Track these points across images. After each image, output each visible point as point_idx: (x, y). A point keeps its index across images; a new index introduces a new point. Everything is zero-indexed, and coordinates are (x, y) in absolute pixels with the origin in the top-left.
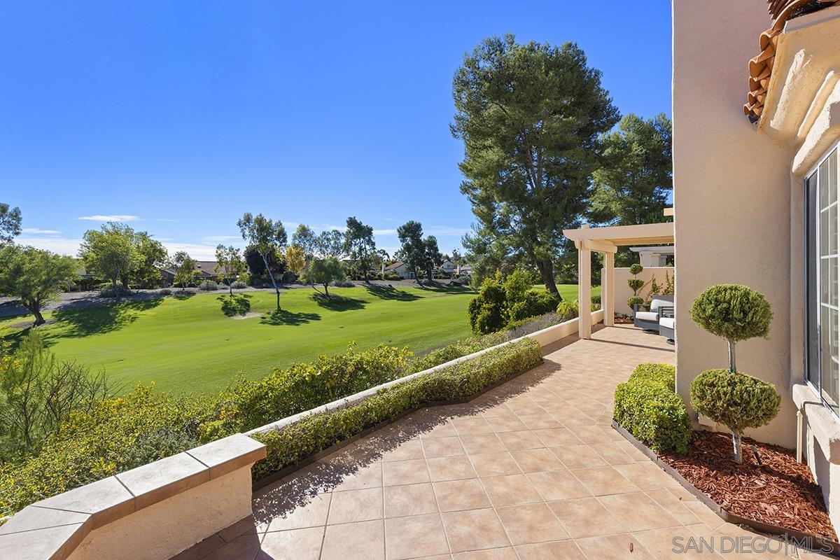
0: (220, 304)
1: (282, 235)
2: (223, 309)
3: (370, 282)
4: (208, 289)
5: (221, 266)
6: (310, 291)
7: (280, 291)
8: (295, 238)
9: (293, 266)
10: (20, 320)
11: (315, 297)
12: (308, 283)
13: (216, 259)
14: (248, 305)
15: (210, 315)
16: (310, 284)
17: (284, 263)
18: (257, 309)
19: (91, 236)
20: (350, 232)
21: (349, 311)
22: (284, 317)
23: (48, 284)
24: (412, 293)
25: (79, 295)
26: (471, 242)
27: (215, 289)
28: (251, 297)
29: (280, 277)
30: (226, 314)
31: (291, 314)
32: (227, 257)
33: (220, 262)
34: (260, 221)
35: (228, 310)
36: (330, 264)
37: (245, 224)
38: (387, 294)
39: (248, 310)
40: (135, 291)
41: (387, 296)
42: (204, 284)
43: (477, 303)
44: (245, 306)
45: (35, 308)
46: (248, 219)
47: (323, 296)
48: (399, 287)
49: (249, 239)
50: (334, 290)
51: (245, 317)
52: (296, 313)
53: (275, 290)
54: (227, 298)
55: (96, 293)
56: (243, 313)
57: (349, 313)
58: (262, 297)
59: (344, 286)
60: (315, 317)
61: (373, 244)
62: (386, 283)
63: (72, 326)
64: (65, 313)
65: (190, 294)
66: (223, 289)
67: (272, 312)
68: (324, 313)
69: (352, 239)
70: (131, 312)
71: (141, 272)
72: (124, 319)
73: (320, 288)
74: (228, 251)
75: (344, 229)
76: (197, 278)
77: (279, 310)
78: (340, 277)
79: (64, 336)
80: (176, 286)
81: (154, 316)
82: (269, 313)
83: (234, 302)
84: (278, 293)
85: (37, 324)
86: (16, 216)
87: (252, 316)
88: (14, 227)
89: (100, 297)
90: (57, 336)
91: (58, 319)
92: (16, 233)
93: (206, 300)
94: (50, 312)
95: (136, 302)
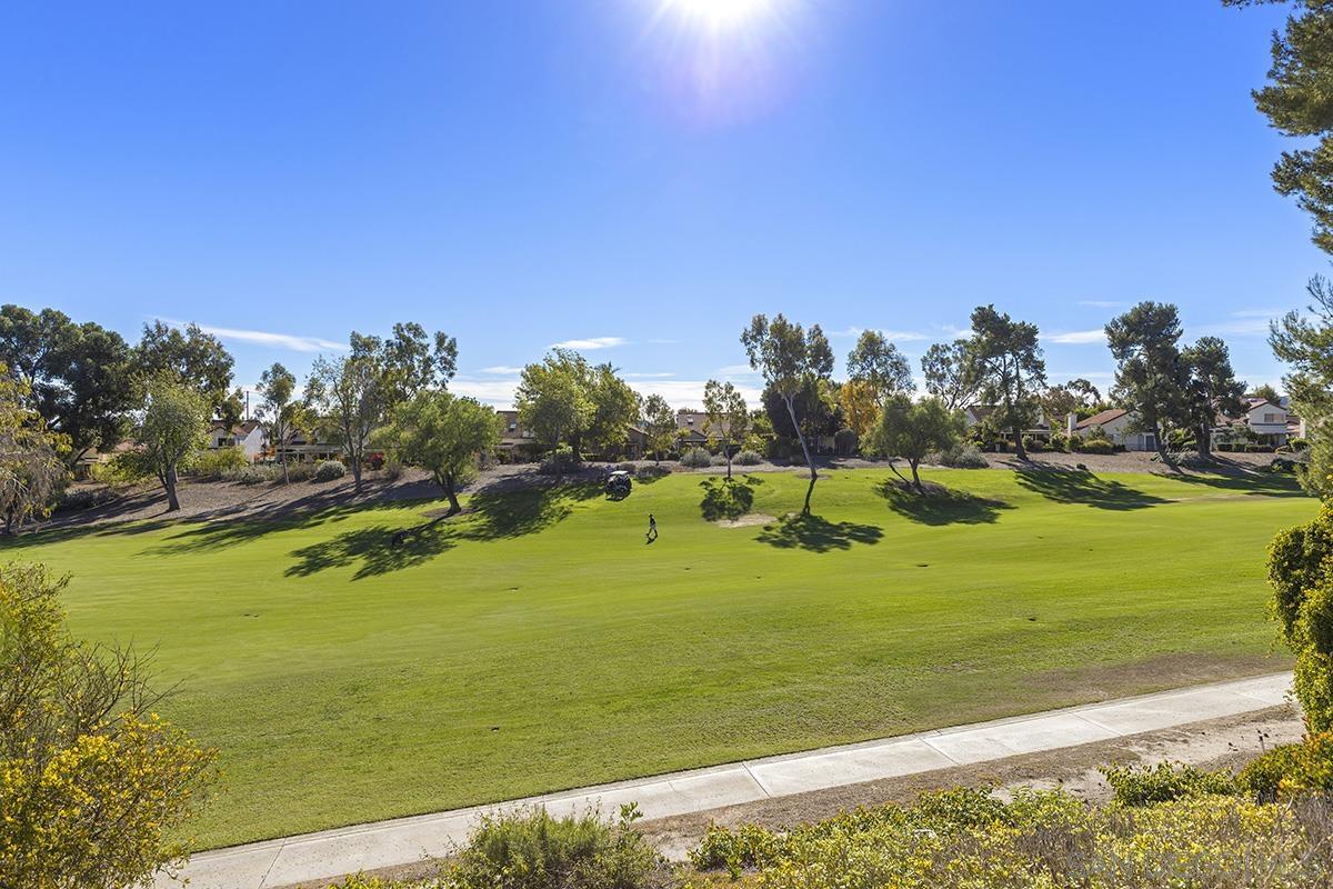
0: (702, 494)
1: (822, 355)
2: (705, 504)
3: (1031, 456)
4: (697, 463)
5: (713, 421)
6: (881, 473)
7: (818, 472)
8: (853, 361)
9: (856, 420)
10: (428, 508)
11: (887, 490)
12: (875, 458)
13: (702, 409)
14: (749, 500)
15: (681, 514)
16: (884, 458)
17: (839, 414)
18: (765, 509)
20: (979, 341)
21: (954, 526)
22: (813, 533)
24: (1140, 488)
25: (513, 470)
26: (1309, 338)
27: (706, 465)
28: (759, 482)
29: (830, 443)
30: (705, 516)
31: (827, 524)
32: (723, 404)
33: (711, 415)
34: (780, 329)
35: (713, 508)
36: (922, 414)
37: (753, 338)
38: (1070, 487)
39: (746, 511)
40: (587, 464)
41: (1065, 495)
42: (689, 455)
43: (1308, 547)
44: (743, 500)
45: (448, 488)
46: (759, 326)
47: (906, 486)
48: (1104, 470)
49: (761, 368)
50: (933, 474)
51: (736, 525)
52: (836, 523)
53: (808, 471)
54: (717, 485)
55: (535, 466)
56: (734, 515)
57: (956, 530)
58: (781, 483)
59: (962, 465)
60: (870, 535)
61: (1039, 366)
62: (1071, 461)
63: (484, 520)
64: (486, 499)
65: (665, 472)
66: (721, 465)
67: (792, 515)
68: (900, 528)
69: (985, 358)
70: (566, 502)
71: (595, 431)
72: (551, 515)
73: (904, 469)
74: (723, 392)
75: (969, 334)
76: (682, 444)
77: (806, 514)
78: (946, 445)
79: (468, 537)
80: (649, 458)
81: (597, 510)
82: (781, 520)
83: (726, 490)
84: (815, 476)
85: (451, 512)
86: (451, 349)
87: (753, 521)
88: (448, 366)
89: (539, 472)
90: (459, 536)
91: (474, 507)
92: (451, 375)
93: (684, 486)
94: (470, 494)
95: (579, 484)
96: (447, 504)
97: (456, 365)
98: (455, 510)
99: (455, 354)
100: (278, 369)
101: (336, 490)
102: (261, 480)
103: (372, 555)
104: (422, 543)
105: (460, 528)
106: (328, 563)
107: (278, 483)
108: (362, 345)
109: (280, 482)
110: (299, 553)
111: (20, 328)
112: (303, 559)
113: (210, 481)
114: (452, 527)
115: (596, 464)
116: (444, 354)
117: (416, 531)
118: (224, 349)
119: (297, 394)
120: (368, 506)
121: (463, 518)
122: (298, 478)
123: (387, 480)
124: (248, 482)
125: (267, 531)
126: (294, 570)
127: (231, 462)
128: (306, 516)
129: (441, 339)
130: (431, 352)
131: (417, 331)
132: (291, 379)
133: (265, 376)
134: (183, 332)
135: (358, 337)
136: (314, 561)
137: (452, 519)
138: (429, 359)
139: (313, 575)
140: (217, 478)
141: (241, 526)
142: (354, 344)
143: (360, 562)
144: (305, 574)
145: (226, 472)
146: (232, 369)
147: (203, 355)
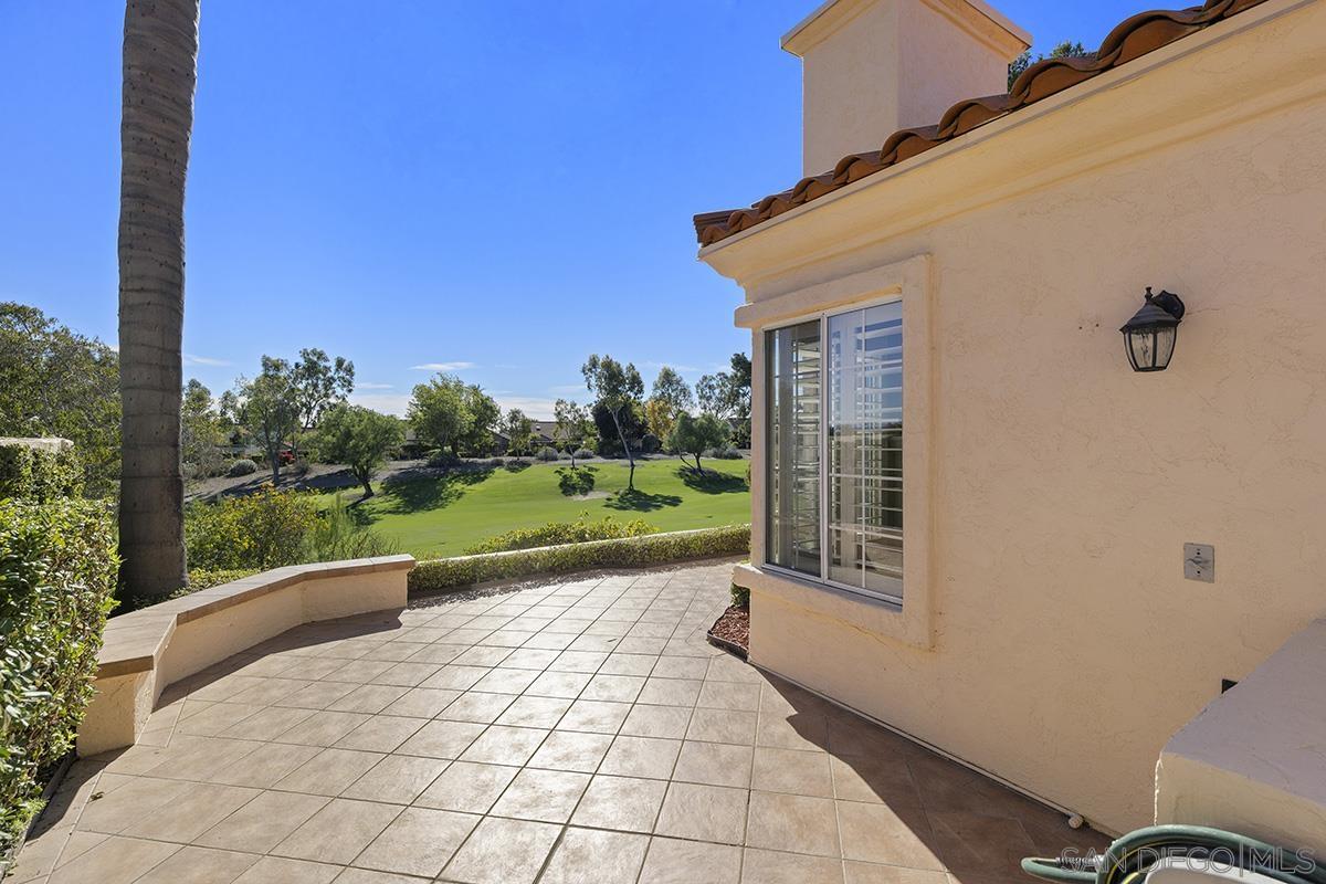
0: (558, 479)
1: (636, 382)
2: (561, 485)
4: (547, 458)
5: (562, 428)
6: (676, 463)
7: (635, 463)
8: (656, 388)
9: (657, 427)
10: (351, 491)
11: (682, 473)
12: (672, 453)
13: (555, 419)
14: (592, 482)
15: (546, 492)
16: (677, 453)
17: (645, 424)
18: (603, 487)
19: (421, 392)
20: (736, 376)
21: (724, 494)
22: (637, 500)
23: (376, 450)
25: (407, 464)
27: (555, 459)
28: (596, 470)
29: (639, 443)
30: (563, 493)
31: (645, 495)
32: (569, 416)
33: (560, 423)
34: (608, 365)
35: (567, 488)
36: (702, 424)
37: (590, 370)
39: (591, 489)
40: (464, 460)
42: (541, 452)
44: (588, 483)
45: (364, 478)
46: (594, 363)
47: (693, 471)
49: (596, 390)
50: (709, 463)
51: (587, 498)
52: (652, 495)
53: (628, 462)
54: (568, 472)
55: (424, 462)
56: (585, 492)
57: (726, 498)
58: (611, 471)
59: (726, 457)
60: (675, 501)
63: (398, 500)
64: (393, 485)
65: (525, 465)
66: (565, 459)
67: (621, 492)
68: (692, 497)
69: (739, 386)
70: (459, 486)
71: (472, 436)
72: (450, 495)
73: (691, 460)
74: (569, 407)
75: (730, 371)
76: (535, 444)
77: (631, 490)
78: (717, 444)
79: (390, 512)
80: (510, 455)
81: (482, 492)
82: (616, 493)
83: (575, 476)
84: (633, 465)
85: (366, 496)
86: (349, 371)
87: (596, 496)
88: (348, 384)
89: (428, 466)
90: (382, 512)
91: (386, 492)
92: (350, 391)
93: (543, 474)
95: (465, 474)
96: (362, 490)
97: (354, 383)
98: (369, 494)
99: (352, 375)
100: (194, 384)
101: (255, 482)
105: (379, 507)
108: (272, 366)
114: (373, 506)
115: (471, 460)
116: (343, 374)
119: (214, 405)
121: (381, 499)
122: (213, 474)
123: (298, 474)
129: (340, 363)
130: (332, 373)
131: (321, 356)
132: (208, 393)
135: (268, 359)
137: (369, 501)
138: (331, 378)
142: (265, 365)
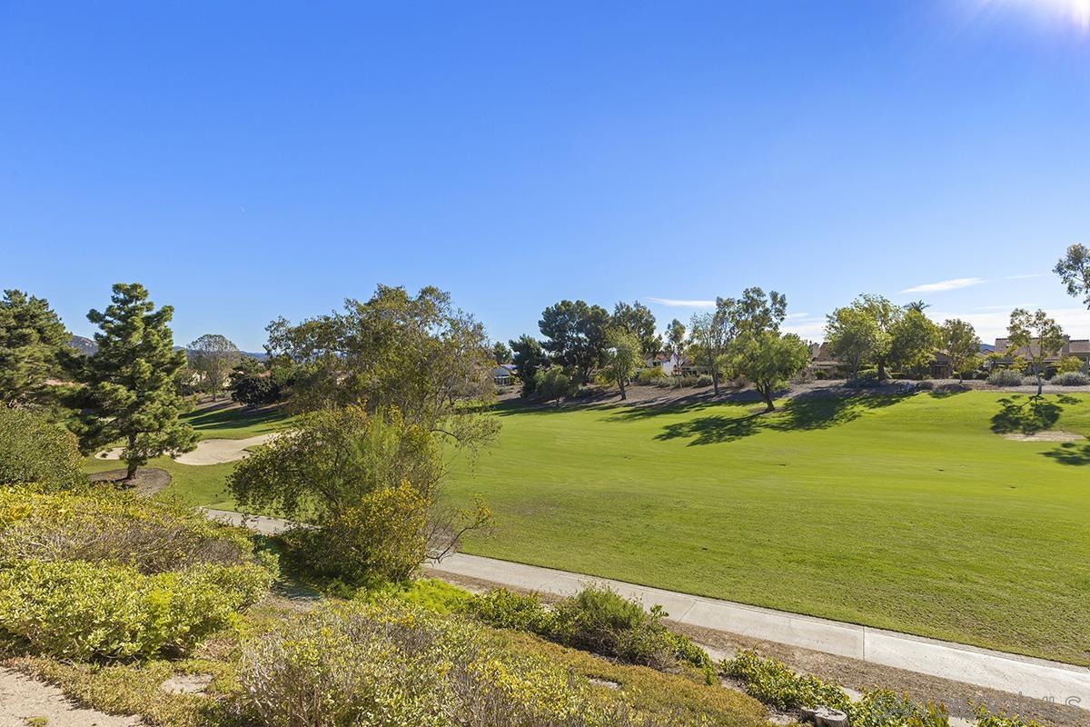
0: (998, 409)
2: (996, 419)
5: (1019, 345)
10: (755, 406)
13: (1010, 334)
14: (1054, 418)
15: (967, 425)
18: (1070, 427)
27: (1016, 384)
28: (1075, 402)
30: (993, 428)
32: (1033, 330)
35: (1005, 422)
37: (1070, 267)
39: (1047, 427)
40: (893, 381)
42: (996, 376)
44: (1045, 419)
45: (770, 396)
46: (1077, 255)
49: (1082, 292)
51: (1032, 439)
54: (1020, 402)
55: (844, 382)
56: (1030, 429)
63: (789, 417)
64: (798, 402)
65: (965, 389)
66: (1033, 384)
70: (858, 408)
72: (843, 416)
74: (1033, 318)
80: (956, 377)
81: (883, 416)
82: (1089, 438)
83: (1029, 407)
85: (767, 411)
86: (783, 302)
87: (1052, 438)
88: (780, 313)
89: (845, 386)
90: (767, 426)
91: (785, 409)
92: (782, 319)
93: (984, 401)
94: (787, 399)
95: (874, 396)
96: (765, 405)
97: (786, 312)
98: (771, 409)
99: (785, 305)
100: (675, 322)
101: (706, 392)
102: (669, 385)
103: (706, 432)
104: (740, 428)
105: (768, 421)
106: (679, 435)
107: (676, 388)
108: (723, 304)
109: (677, 387)
110: (667, 428)
111: (567, 310)
112: (668, 431)
113: (645, 385)
114: (763, 420)
115: (900, 381)
116: (778, 306)
117: (738, 421)
118: (651, 314)
119: (686, 336)
120: (718, 403)
121: (776, 415)
122: (687, 385)
123: (737, 388)
124: (662, 386)
125: (659, 414)
126: (660, 436)
127: (656, 374)
128: (683, 406)
129: (774, 296)
130: (768, 305)
131: (758, 292)
132: (683, 328)
133: (669, 326)
134: (632, 306)
135: (721, 300)
136: (673, 432)
137: (765, 415)
138: (767, 310)
139: (668, 441)
140: (648, 384)
141: (648, 410)
142: (719, 305)
143: (697, 436)
144: (664, 439)
145: (653, 380)
146: (655, 324)
147: (641, 317)
